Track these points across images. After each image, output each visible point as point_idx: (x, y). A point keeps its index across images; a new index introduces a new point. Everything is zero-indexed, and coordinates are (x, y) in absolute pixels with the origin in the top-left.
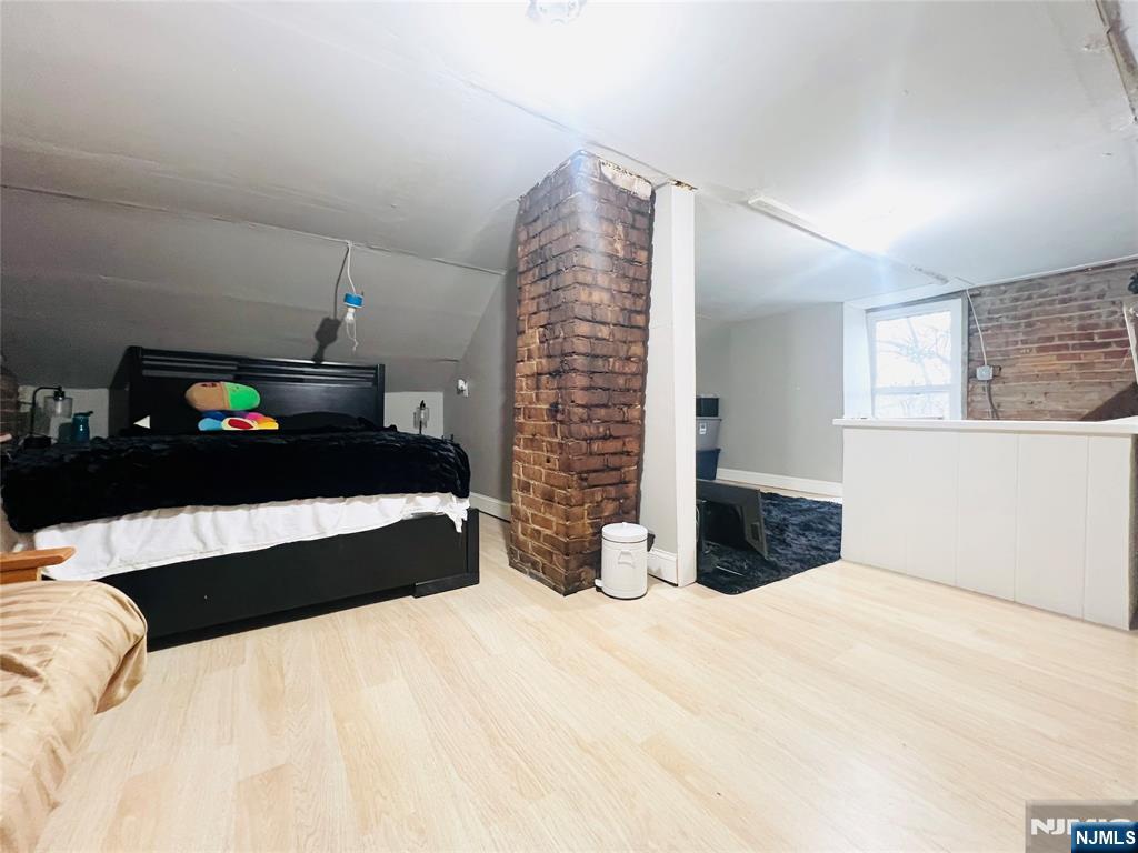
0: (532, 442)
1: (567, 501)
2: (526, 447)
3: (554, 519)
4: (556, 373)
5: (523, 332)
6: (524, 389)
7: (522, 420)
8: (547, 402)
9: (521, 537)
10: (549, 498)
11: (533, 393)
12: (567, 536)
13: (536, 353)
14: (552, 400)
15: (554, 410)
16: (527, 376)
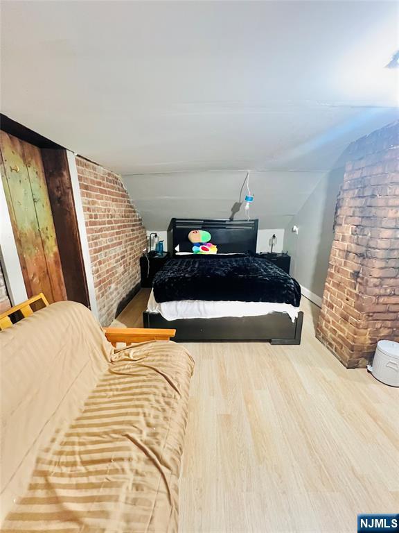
0: (338, 285)
1: (357, 326)
2: (333, 286)
3: (346, 330)
4: (361, 255)
5: (341, 225)
6: (336, 258)
7: (333, 272)
8: (352, 269)
9: (324, 328)
10: (345, 319)
11: (343, 260)
12: (354, 342)
13: (348, 240)
14: (356, 270)
15: (356, 275)
16: (340, 250)
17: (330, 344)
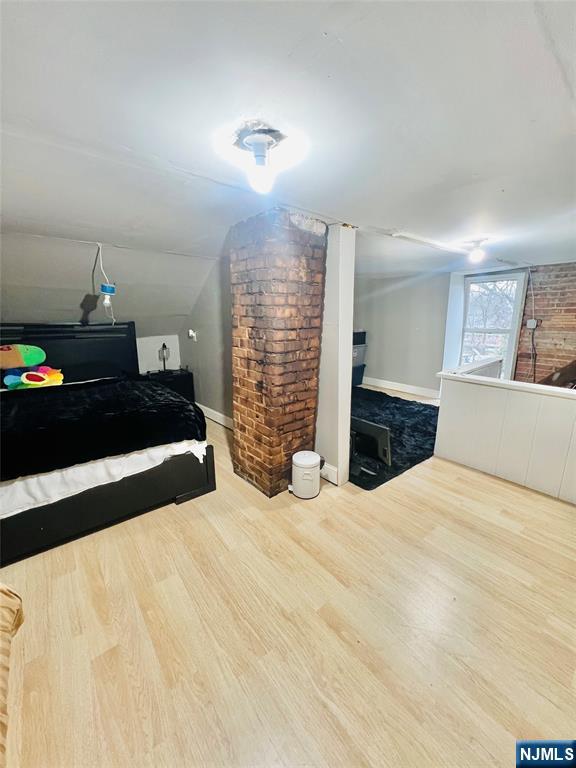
0: (246, 401)
1: (271, 444)
2: (242, 403)
3: (262, 453)
4: (261, 362)
5: (236, 327)
6: (239, 368)
7: (238, 386)
8: (255, 379)
9: (241, 458)
10: (259, 440)
11: (246, 370)
12: (271, 464)
13: (246, 344)
14: (259, 380)
15: (260, 386)
16: (241, 358)
17: (251, 476)
